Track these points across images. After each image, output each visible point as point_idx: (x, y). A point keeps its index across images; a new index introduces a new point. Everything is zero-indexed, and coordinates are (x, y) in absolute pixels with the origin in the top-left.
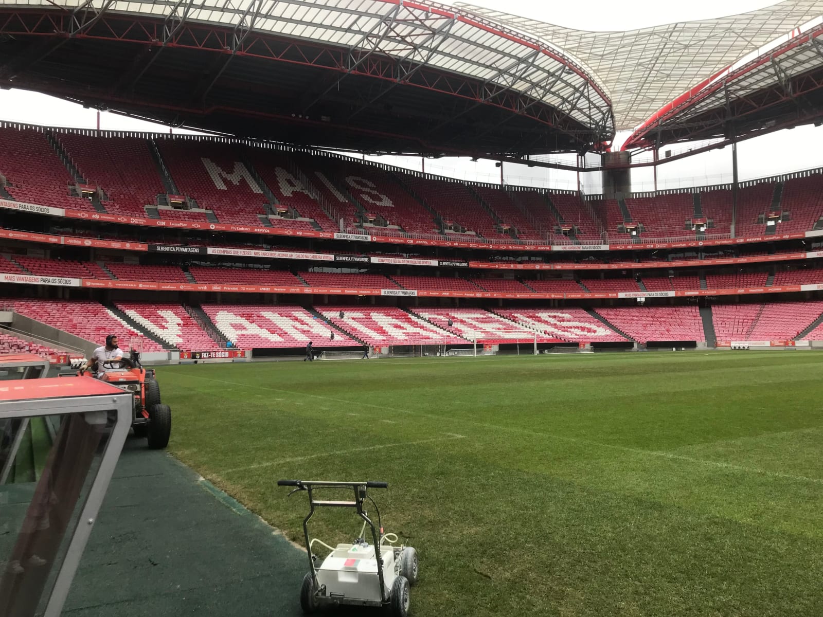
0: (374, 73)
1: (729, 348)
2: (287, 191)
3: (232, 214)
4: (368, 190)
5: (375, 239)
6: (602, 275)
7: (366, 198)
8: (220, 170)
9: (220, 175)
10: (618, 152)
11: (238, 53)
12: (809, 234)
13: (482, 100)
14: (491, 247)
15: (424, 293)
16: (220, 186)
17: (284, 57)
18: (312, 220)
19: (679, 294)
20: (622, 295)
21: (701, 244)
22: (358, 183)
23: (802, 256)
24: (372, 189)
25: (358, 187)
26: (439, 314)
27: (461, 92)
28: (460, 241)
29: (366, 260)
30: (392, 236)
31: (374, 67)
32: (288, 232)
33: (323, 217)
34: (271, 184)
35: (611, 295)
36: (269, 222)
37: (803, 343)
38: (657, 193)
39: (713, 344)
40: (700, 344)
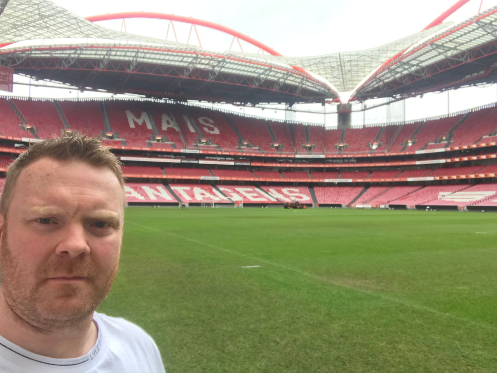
0: (197, 77)
1: (355, 208)
2: (165, 127)
3: (134, 141)
4: (208, 125)
5: (201, 152)
6: (325, 170)
7: (206, 129)
8: (134, 117)
9: (133, 120)
10: (345, 104)
11: (133, 72)
12: (417, 152)
13: (254, 86)
14: (263, 155)
15: (223, 178)
16: (132, 126)
17: (154, 73)
18: (173, 143)
19: (354, 181)
20: (326, 181)
21: (369, 155)
22: (204, 121)
23: (414, 163)
24: (211, 124)
25: (204, 123)
26: (229, 188)
27: (242, 83)
28: (247, 153)
29: (196, 162)
30: (211, 151)
31: (197, 75)
32: (158, 150)
33: (179, 141)
34: (158, 124)
35: (321, 181)
36: (150, 145)
37: (382, 206)
38: (364, 126)
39: (349, 206)
40: (344, 205)
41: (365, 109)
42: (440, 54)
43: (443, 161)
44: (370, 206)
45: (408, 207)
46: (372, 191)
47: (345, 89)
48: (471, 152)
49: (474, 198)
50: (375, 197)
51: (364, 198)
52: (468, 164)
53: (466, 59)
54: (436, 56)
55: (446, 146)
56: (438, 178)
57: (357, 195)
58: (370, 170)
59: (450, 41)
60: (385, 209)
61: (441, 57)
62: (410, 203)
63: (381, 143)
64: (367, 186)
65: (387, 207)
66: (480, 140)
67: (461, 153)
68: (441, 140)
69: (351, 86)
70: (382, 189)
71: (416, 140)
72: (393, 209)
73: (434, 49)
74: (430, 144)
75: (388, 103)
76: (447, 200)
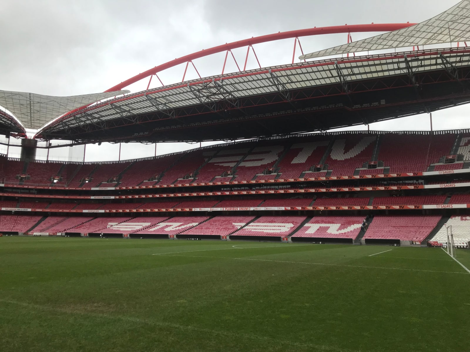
1: (32, 236)
10: (31, 139)
12: (93, 189)
19: (33, 210)
20: (3, 209)
21: (50, 188)
23: (89, 198)
37: (59, 234)
38: (47, 161)
39: (26, 234)
40: (20, 234)
41: (50, 147)
42: (117, 113)
43: (113, 197)
44: (48, 234)
45: (82, 235)
46: (50, 221)
47: (32, 127)
48: (134, 192)
49: (135, 228)
50: (52, 226)
51: (42, 227)
52: (132, 201)
53: (136, 121)
54: (114, 114)
55: (116, 186)
56: (108, 211)
57: (34, 223)
58: (49, 202)
59: (126, 105)
60: (62, 236)
61: (118, 116)
62: (84, 231)
63: (62, 178)
64: (45, 215)
65: (64, 234)
66: (142, 183)
67: (127, 192)
68: (112, 181)
69: (38, 125)
70: (60, 219)
71: (92, 178)
72: (69, 236)
73: (112, 108)
74: (103, 183)
75: (71, 145)
76: (114, 229)
